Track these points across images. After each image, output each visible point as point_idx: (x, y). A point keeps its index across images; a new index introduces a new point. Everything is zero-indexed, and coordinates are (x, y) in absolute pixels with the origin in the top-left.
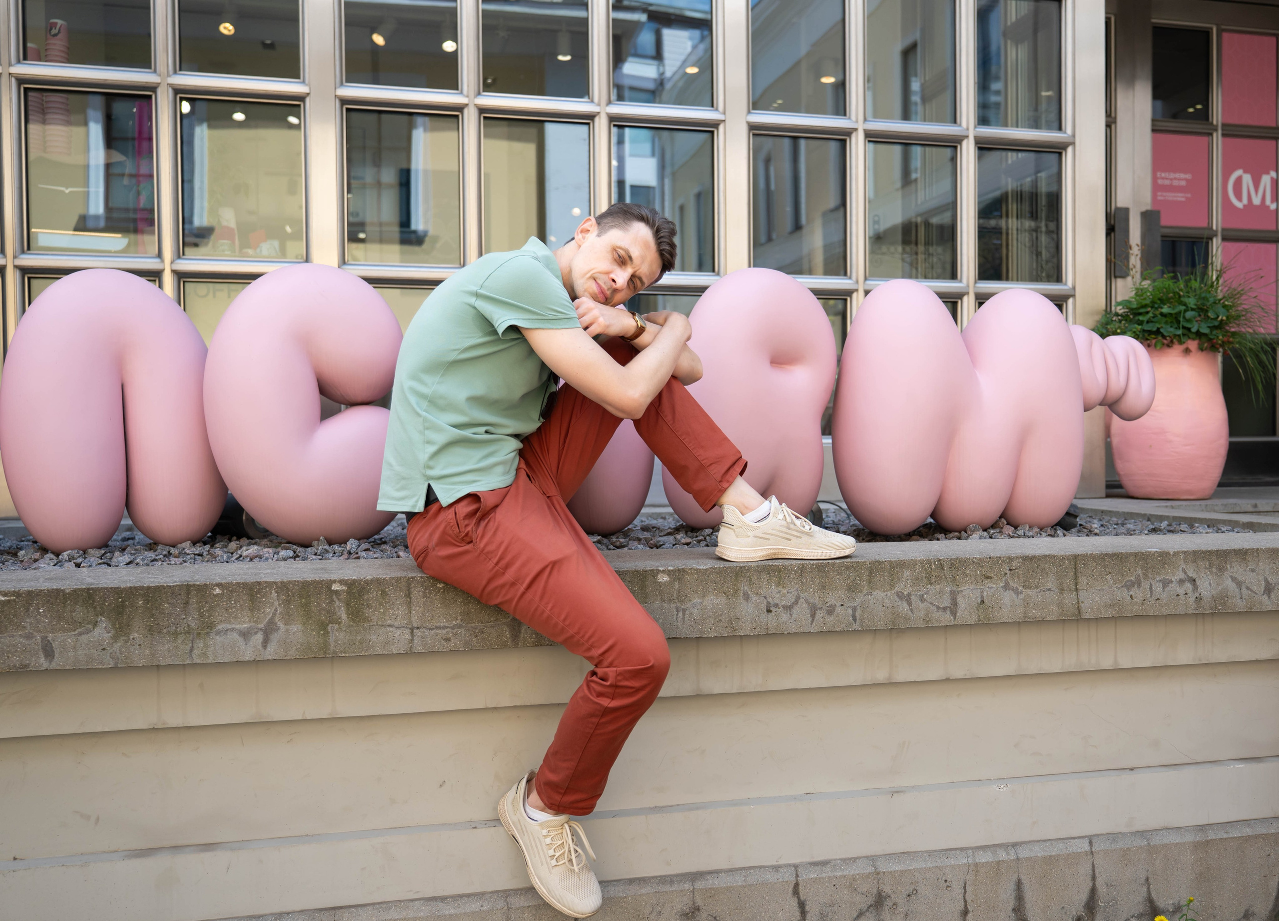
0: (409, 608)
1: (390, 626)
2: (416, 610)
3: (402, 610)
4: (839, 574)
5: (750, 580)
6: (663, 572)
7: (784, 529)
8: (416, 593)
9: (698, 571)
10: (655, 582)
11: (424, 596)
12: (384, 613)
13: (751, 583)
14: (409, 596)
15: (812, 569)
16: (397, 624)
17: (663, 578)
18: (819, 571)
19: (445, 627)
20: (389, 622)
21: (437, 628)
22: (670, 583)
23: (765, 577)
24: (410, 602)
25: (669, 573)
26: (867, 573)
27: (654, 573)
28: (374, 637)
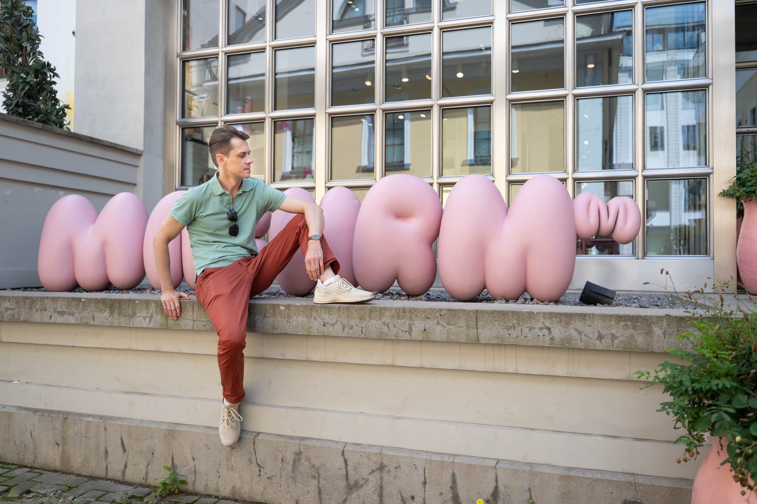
0: (193, 313)
1: (187, 319)
2: (195, 314)
3: (190, 313)
4: (356, 311)
5: (317, 311)
6: (282, 305)
7: (338, 289)
8: (196, 307)
9: (296, 306)
10: (279, 309)
11: (198, 309)
12: (185, 314)
13: (317, 313)
14: (193, 308)
15: (344, 309)
16: (189, 318)
17: (282, 308)
18: (347, 309)
19: (204, 321)
20: (187, 317)
21: (202, 321)
22: (285, 310)
23: (323, 310)
24: (193, 311)
25: (284, 306)
26: (369, 312)
27: (279, 305)
28: (182, 323)
